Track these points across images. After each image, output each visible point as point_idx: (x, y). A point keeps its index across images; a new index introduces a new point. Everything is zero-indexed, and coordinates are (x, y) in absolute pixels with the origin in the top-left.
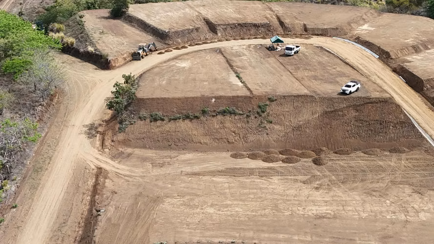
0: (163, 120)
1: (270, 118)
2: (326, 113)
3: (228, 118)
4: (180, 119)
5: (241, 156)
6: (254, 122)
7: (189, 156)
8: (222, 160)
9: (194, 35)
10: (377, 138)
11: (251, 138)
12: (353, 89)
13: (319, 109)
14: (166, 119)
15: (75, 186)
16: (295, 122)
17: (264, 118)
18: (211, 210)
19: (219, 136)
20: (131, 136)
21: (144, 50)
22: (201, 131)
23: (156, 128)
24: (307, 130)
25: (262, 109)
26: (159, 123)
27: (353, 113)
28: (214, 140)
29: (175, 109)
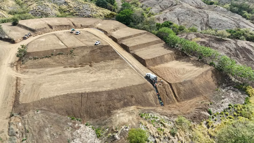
0: (38, 59)
1: (75, 54)
2: (91, 51)
3: (61, 56)
4: (44, 58)
5: (67, 67)
7: (49, 69)
8: (61, 69)
9: (45, 30)
10: (107, 57)
11: (69, 61)
12: (98, 43)
13: (89, 50)
15: (9, 84)
16: (82, 54)
17: (73, 54)
18: (59, 85)
19: (58, 62)
20: (27, 65)
21: (27, 36)
22: (52, 61)
23: (36, 62)
24: (86, 57)
25: (71, 52)
26: (37, 60)
27: (99, 50)
28: (57, 63)
29: (42, 55)
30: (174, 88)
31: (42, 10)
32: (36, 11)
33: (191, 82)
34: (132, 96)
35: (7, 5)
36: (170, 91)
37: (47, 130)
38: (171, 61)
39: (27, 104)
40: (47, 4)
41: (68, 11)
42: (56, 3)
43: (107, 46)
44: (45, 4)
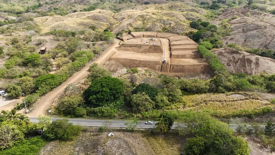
1: (141, 48)
3: (135, 47)
4: (128, 47)
5: (135, 52)
6: (139, 48)
7: (128, 52)
8: (132, 52)
9: (140, 37)
10: (156, 51)
11: (138, 50)
12: (155, 44)
13: (149, 47)
14: (126, 47)
15: (111, 53)
16: (145, 48)
18: (126, 56)
20: (121, 49)
21: (130, 39)
22: (131, 49)
27: (153, 48)
28: (133, 50)
30: (172, 66)
31: (152, 28)
32: (148, 28)
33: (183, 66)
34: (149, 65)
35: (136, 24)
36: (169, 67)
37: (114, 66)
38: (189, 58)
39: (112, 58)
40: (158, 24)
41: (168, 29)
42: (164, 24)
43: (158, 46)
44: (156, 24)
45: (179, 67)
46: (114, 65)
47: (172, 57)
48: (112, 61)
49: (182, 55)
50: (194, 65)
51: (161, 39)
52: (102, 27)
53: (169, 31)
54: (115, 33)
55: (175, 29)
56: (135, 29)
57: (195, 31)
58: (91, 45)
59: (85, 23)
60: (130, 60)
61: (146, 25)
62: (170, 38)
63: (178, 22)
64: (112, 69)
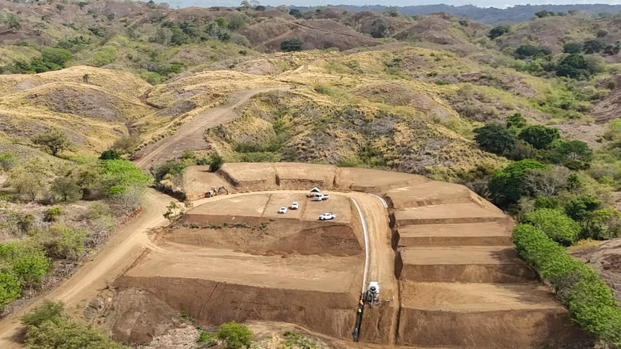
0: (198, 227)
1: (267, 232)
2: (304, 230)
3: (240, 229)
4: (208, 227)
5: (240, 251)
6: (256, 233)
9: (260, 184)
10: (333, 248)
11: (251, 243)
12: (327, 217)
13: (301, 228)
14: (200, 227)
16: (283, 235)
17: (264, 231)
18: (198, 269)
19: (231, 240)
20: (175, 236)
21: (215, 191)
22: (221, 236)
23: (192, 233)
24: (289, 240)
25: (264, 226)
26: (195, 229)
27: (321, 231)
28: (228, 242)
29: (207, 222)
31: (313, 147)
32: (298, 148)
34: (301, 308)
35: (243, 130)
36: (390, 322)
37: (137, 314)
38: (478, 282)
39: (131, 279)
40: (338, 132)
41: (381, 153)
42: (366, 133)
43: (344, 225)
44: (331, 132)
45: (437, 319)
46: (138, 310)
47: (404, 273)
48: (131, 291)
49: (446, 266)
50: (502, 314)
51: (352, 195)
52: (94, 139)
53: (387, 160)
54: (149, 166)
55: (413, 156)
56: (238, 150)
57: (499, 164)
58: (38, 219)
59: (15, 122)
60: (216, 285)
61: (290, 137)
62: (392, 193)
63: (427, 128)
64: (128, 332)
